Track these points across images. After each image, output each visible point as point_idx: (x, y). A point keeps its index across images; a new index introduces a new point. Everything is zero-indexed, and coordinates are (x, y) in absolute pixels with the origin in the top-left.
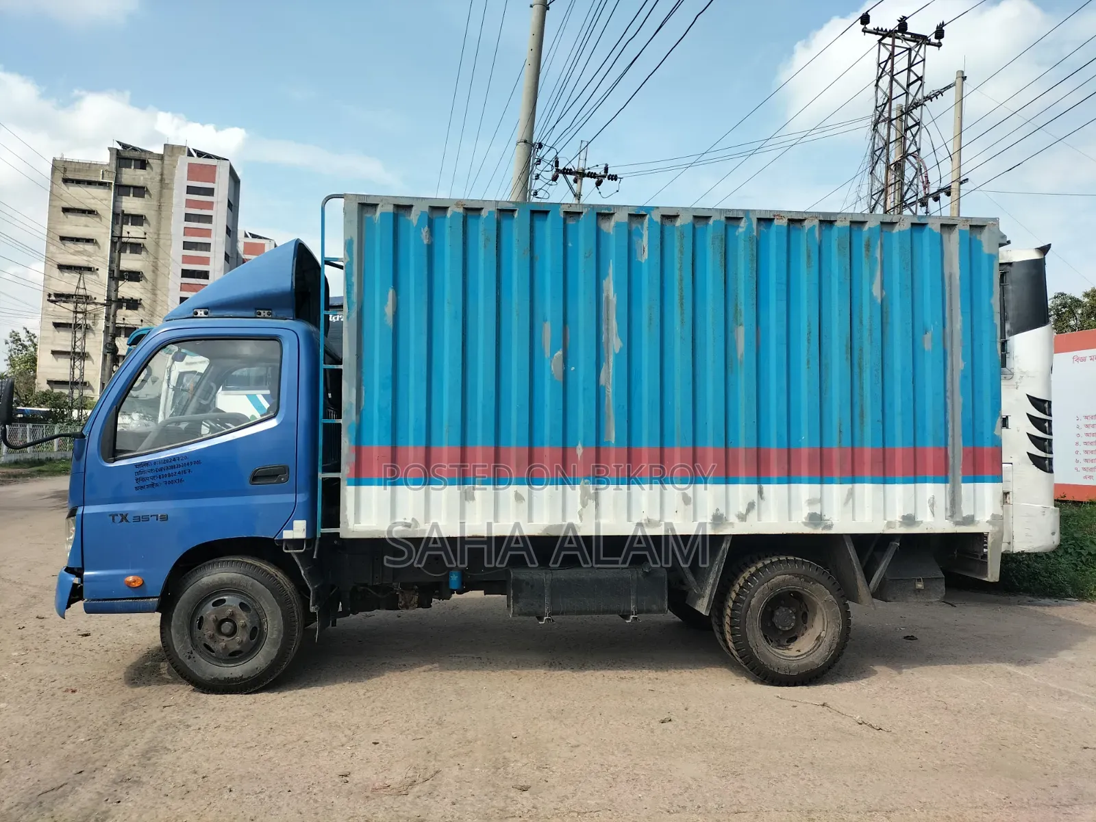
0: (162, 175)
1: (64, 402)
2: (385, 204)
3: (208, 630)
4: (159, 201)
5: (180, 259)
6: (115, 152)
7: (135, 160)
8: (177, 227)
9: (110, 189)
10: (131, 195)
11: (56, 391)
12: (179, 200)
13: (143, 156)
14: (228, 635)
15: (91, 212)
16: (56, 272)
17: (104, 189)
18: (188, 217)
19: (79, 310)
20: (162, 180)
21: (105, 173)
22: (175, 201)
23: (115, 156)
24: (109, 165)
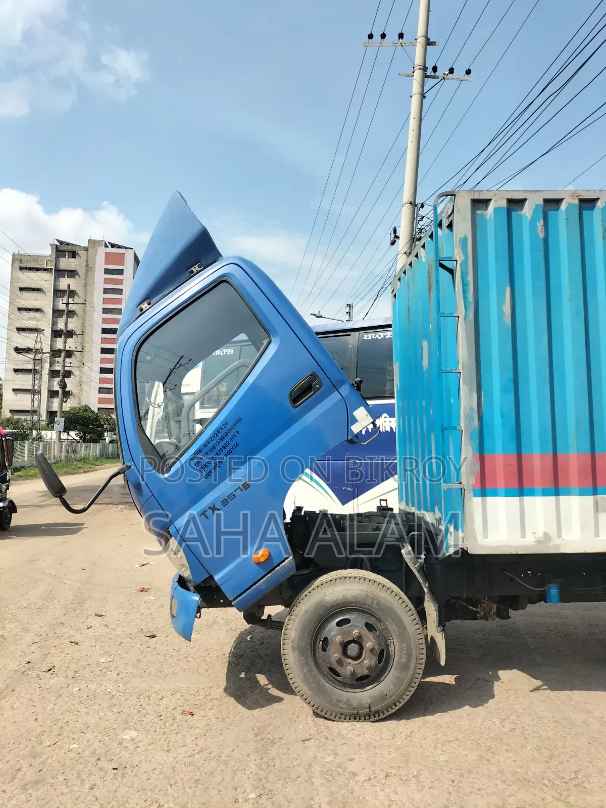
0: (87, 261)
1: (22, 425)
2: (498, 199)
3: (334, 654)
4: (86, 279)
5: (101, 320)
6: (55, 247)
7: (68, 252)
8: (98, 299)
9: (52, 273)
10: (66, 276)
11: (16, 417)
12: (99, 279)
13: (74, 249)
14: (355, 659)
15: (39, 290)
16: (15, 333)
17: (47, 273)
18: (106, 291)
19: (36, 358)
20: (87, 265)
21: (48, 262)
22: (96, 279)
23: (55, 250)
24: (50, 256)
